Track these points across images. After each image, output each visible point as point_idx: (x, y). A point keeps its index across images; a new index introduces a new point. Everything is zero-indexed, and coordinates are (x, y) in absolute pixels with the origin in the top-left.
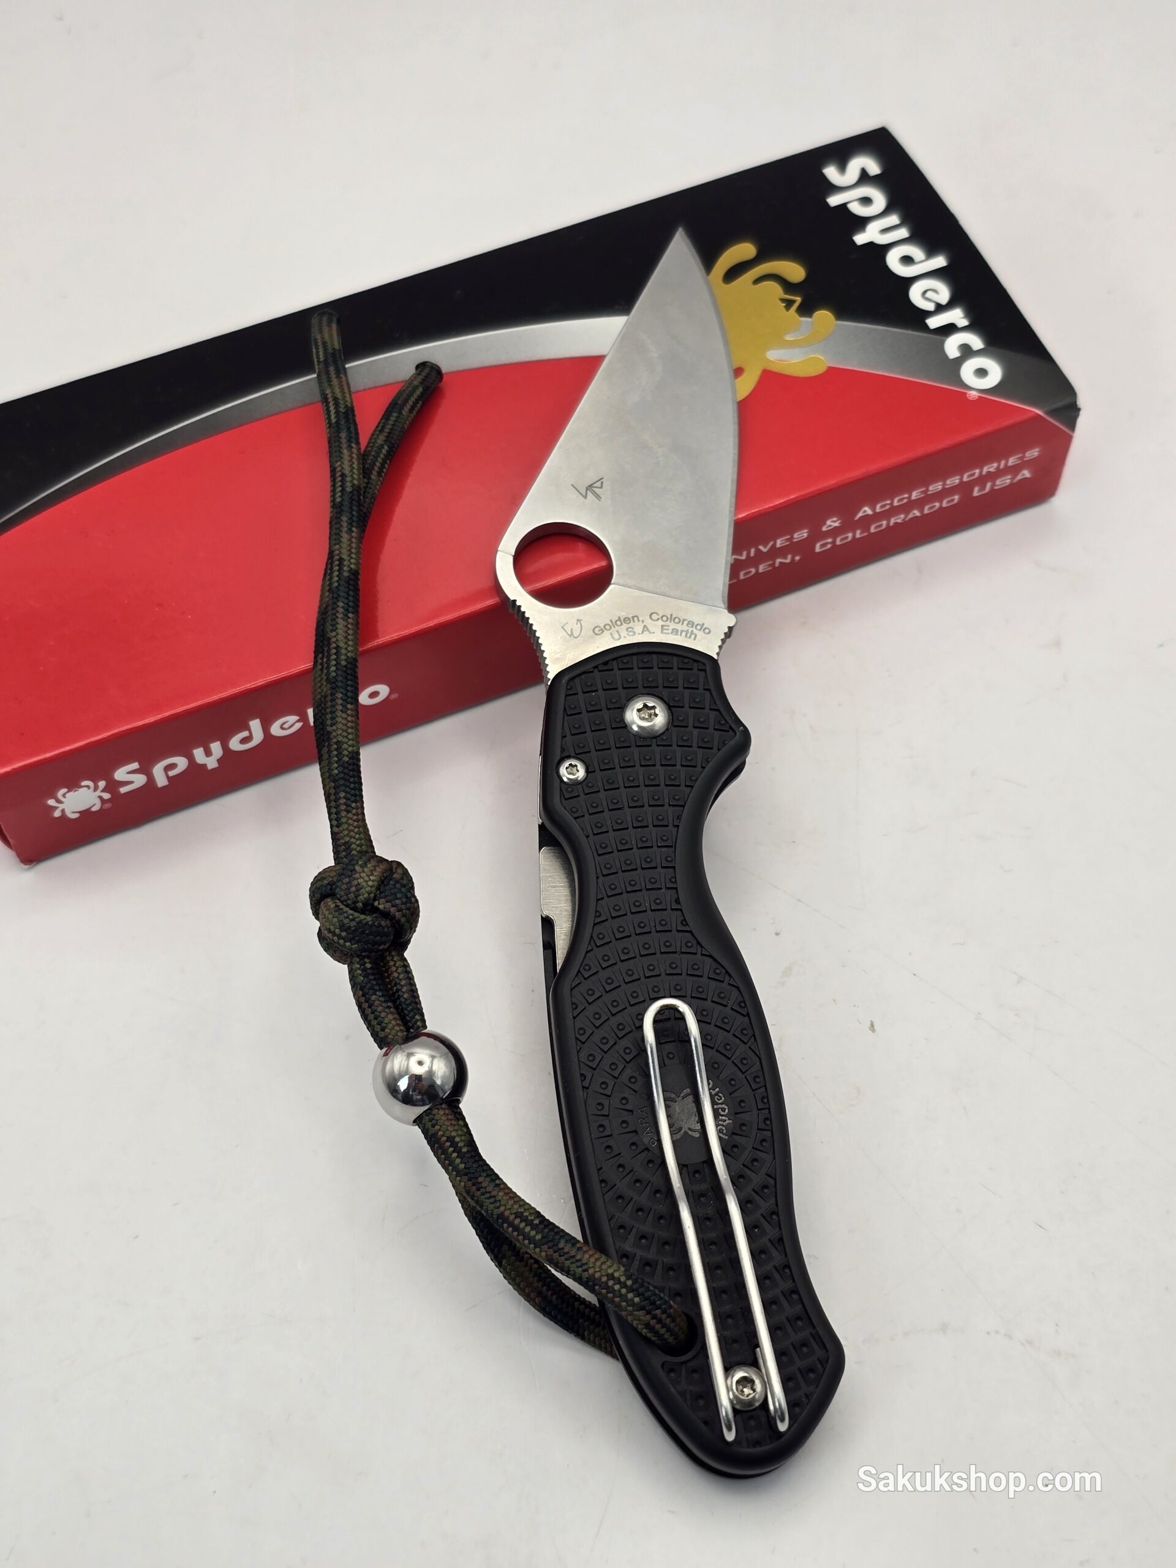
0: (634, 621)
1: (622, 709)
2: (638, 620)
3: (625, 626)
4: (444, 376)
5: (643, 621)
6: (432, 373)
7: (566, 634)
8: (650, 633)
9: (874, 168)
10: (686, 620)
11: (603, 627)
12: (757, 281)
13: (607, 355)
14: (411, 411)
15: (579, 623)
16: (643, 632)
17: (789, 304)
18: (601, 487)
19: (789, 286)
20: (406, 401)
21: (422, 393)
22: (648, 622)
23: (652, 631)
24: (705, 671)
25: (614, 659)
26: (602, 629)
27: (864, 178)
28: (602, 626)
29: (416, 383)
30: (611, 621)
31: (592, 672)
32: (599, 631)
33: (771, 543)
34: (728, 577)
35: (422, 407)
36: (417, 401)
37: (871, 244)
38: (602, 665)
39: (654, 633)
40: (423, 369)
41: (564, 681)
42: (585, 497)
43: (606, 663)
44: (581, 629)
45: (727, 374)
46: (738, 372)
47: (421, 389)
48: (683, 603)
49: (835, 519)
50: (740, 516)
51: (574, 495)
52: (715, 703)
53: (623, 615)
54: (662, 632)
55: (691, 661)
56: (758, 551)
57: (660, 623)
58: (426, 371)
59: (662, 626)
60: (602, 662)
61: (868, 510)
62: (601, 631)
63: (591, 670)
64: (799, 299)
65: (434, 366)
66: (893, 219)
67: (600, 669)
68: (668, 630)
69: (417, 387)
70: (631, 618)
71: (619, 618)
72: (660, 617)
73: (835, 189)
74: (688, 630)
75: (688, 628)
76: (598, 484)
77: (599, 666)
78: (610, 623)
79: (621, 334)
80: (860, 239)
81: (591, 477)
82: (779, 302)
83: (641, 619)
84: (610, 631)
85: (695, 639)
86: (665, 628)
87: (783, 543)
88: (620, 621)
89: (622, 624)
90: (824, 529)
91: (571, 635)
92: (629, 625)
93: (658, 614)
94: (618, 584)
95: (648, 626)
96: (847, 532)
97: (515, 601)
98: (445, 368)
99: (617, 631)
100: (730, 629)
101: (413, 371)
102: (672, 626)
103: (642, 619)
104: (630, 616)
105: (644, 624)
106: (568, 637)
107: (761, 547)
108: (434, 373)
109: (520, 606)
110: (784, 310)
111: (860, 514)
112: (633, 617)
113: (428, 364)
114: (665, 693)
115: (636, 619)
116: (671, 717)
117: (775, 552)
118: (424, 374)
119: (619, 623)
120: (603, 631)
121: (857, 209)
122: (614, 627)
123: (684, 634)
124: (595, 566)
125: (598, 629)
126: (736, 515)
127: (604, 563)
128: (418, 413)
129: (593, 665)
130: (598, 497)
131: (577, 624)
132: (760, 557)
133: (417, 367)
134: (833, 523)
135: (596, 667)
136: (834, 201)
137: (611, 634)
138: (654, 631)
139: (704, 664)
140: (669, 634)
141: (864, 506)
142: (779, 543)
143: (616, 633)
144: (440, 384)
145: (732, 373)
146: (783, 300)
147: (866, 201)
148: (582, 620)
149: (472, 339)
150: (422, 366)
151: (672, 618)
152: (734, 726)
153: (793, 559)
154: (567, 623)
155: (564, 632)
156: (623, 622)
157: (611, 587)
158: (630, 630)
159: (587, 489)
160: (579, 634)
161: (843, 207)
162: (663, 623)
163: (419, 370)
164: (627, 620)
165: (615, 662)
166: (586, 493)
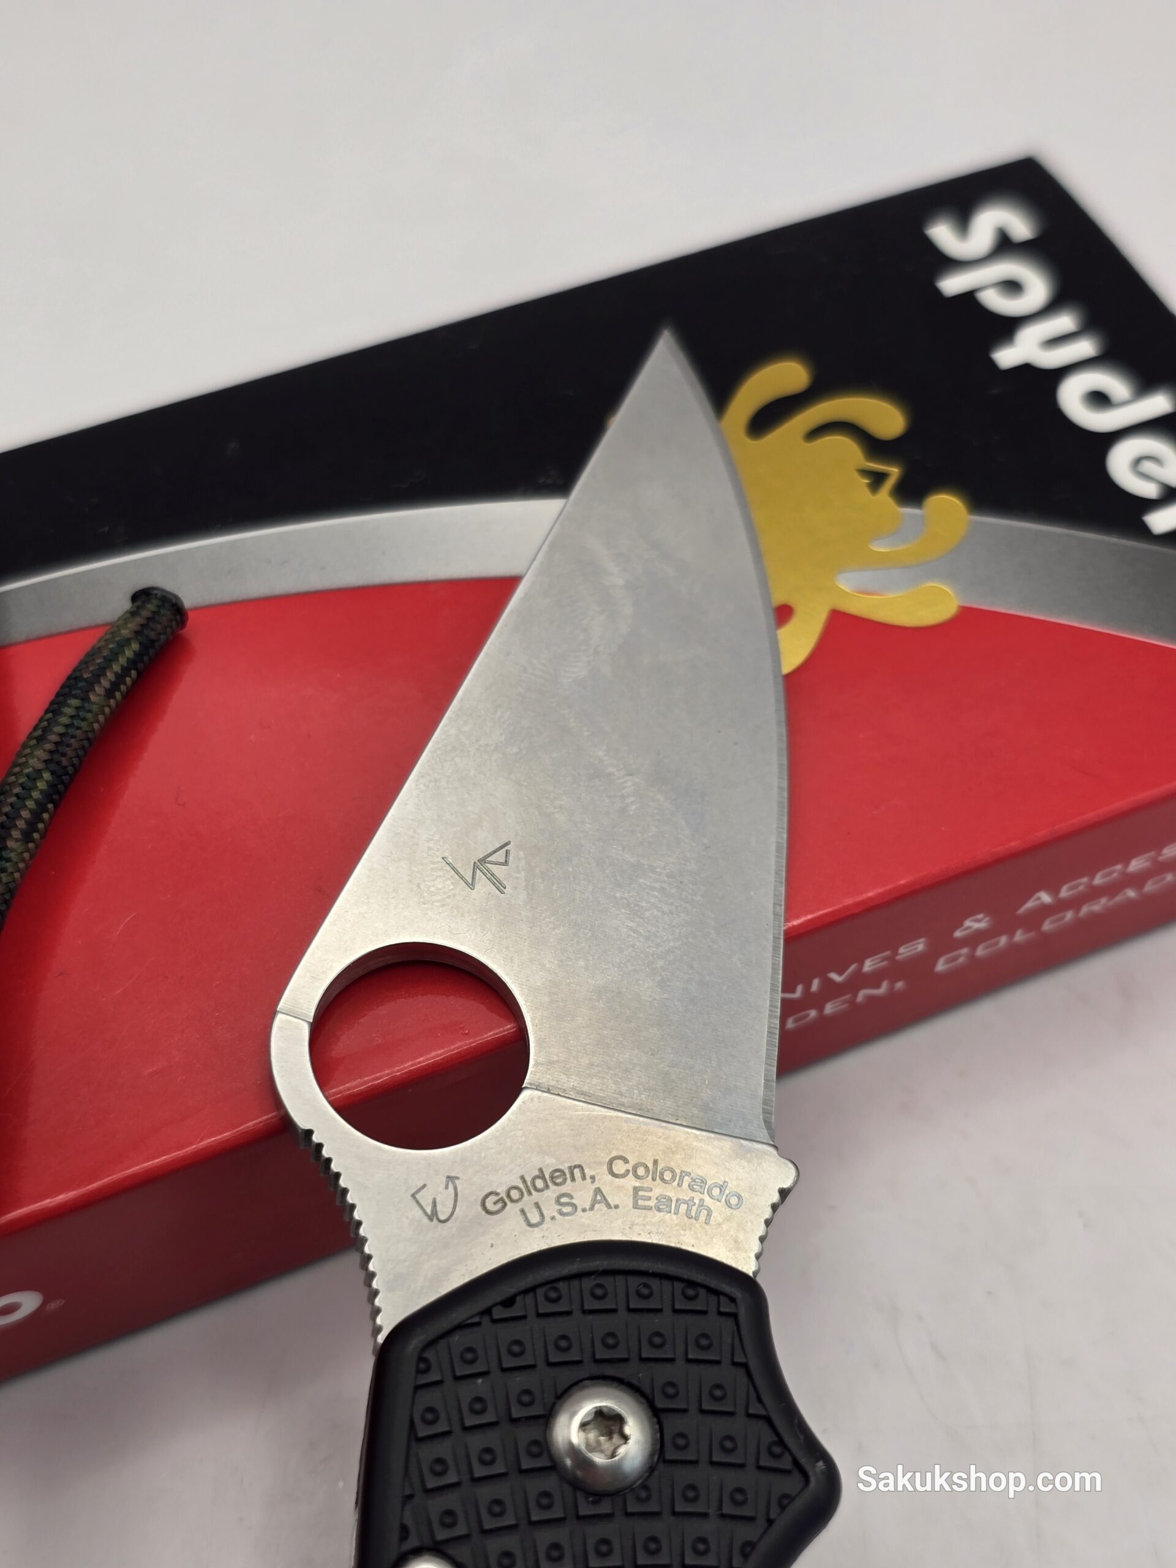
0: (573, 1179)
1: (547, 1418)
2: (584, 1178)
3: (553, 1192)
4: (190, 615)
5: (593, 1178)
6: (163, 611)
7: (421, 1212)
8: (609, 1206)
9: (1021, 227)
10: (688, 1174)
11: (503, 1195)
12: (815, 433)
13: (525, 575)
14: (109, 693)
15: (451, 1186)
16: (592, 1208)
17: (877, 479)
18: (506, 863)
19: (874, 446)
20: (101, 672)
21: (139, 655)
22: (605, 1181)
23: (612, 1204)
24: (734, 1316)
25: (526, 1292)
26: (502, 1199)
27: (1004, 245)
28: (502, 1190)
29: (125, 632)
30: (523, 1178)
31: (478, 1324)
32: (495, 1203)
33: (853, 967)
34: (775, 1063)
35: (135, 683)
36: (126, 671)
37: (1026, 370)
38: (499, 1307)
39: (617, 1207)
40: (144, 603)
41: (415, 1343)
42: (471, 885)
43: (509, 1302)
44: (456, 1201)
45: (763, 619)
46: (783, 614)
47: (135, 646)
48: (683, 1134)
49: (980, 916)
50: (795, 923)
51: (446, 883)
52: (760, 1400)
53: (550, 1163)
54: (636, 1206)
55: (702, 1292)
56: (827, 983)
57: (631, 1182)
58: (151, 607)
59: (636, 1190)
60: (499, 1299)
61: (1045, 898)
62: (500, 1205)
63: (476, 1320)
64: (894, 472)
65: (168, 596)
66: (1064, 322)
67: (495, 1316)
68: (649, 1198)
69: (126, 642)
70: (567, 1172)
71: (541, 1170)
72: (629, 1166)
73: (950, 264)
74: (692, 1199)
75: (692, 1194)
76: (500, 856)
77: (494, 1310)
78: (521, 1186)
79: (550, 538)
80: (1007, 357)
81: (485, 841)
82: (857, 476)
83: (588, 1172)
84: (520, 1205)
85: (707, 1222)
86: (641, 1193)
87: (875, 964)
88: (543, 1177)
89: (547, 1187)
90: (958, 934)
91: (433, 1216)
92: (564, 1189)
93: (626, 1161)
94: (538, 1088)
95: (604, 1190)
96: (999, 934)
97: (310, 1133)
98: (190, 598)
99: (537, 1205)
100: (784, 1193)
101: (127, 605)
102: (658, 1189)
103: (592, 1173)
104: (564, 1167)
105: (596, 1185)
106: (426, 1220)
107: (835, 977)
108: (166, 613)
109: (320, 1146)
110: (866, 491)
111: (1030, 904)
112: (571, 1169)
113: (155, 592)
114: (641, 1375)
115: (577, 1172)
116: (658, 1435)
117: (860, 980)
118: (145, 613)
119: (540, 1184)
120: (505, 1205)
121: (996, 301)
122: (530, 1193)
123: (683, 1207)
124: (490, 1035)
125: (493, 1198)
126: (787, 920)
127: (508, 1028)
128: (126, 696)
129: (480, 1304)
130: (500, 886)
131: (447, 1187)
132: (831, 991)
133: (135, 597)
134: (976, 923)
135: (488, 1312)
136: (952, 284)
137: (523, 1211)
138: (617, 1202)
139: (733, 1300)
140: (650, 1208)
141: (1038, 890)
142: (868, 966)
143: (535, 1210)
144: (181, 632)
145: (772, 619)
146: (865, 473)
147: (1012, 287)
148: (457, 1178)
149: (252, 538)
150: (142, 596)
151: (657, 1172)
152: (803, 1461)
153: (891, 988)
154: (424, 1186)
155: (417, 1208)
156: (550, 1184)
157: (524, 1095)
158: (564, 1200)
159: (475, 867)
160: (450, 1210)
161: (969, 298)
162: (637, 1184)
163: (138, 603)
164: (558, 1176)
165: (531, 1295)
166: (473, 878)
